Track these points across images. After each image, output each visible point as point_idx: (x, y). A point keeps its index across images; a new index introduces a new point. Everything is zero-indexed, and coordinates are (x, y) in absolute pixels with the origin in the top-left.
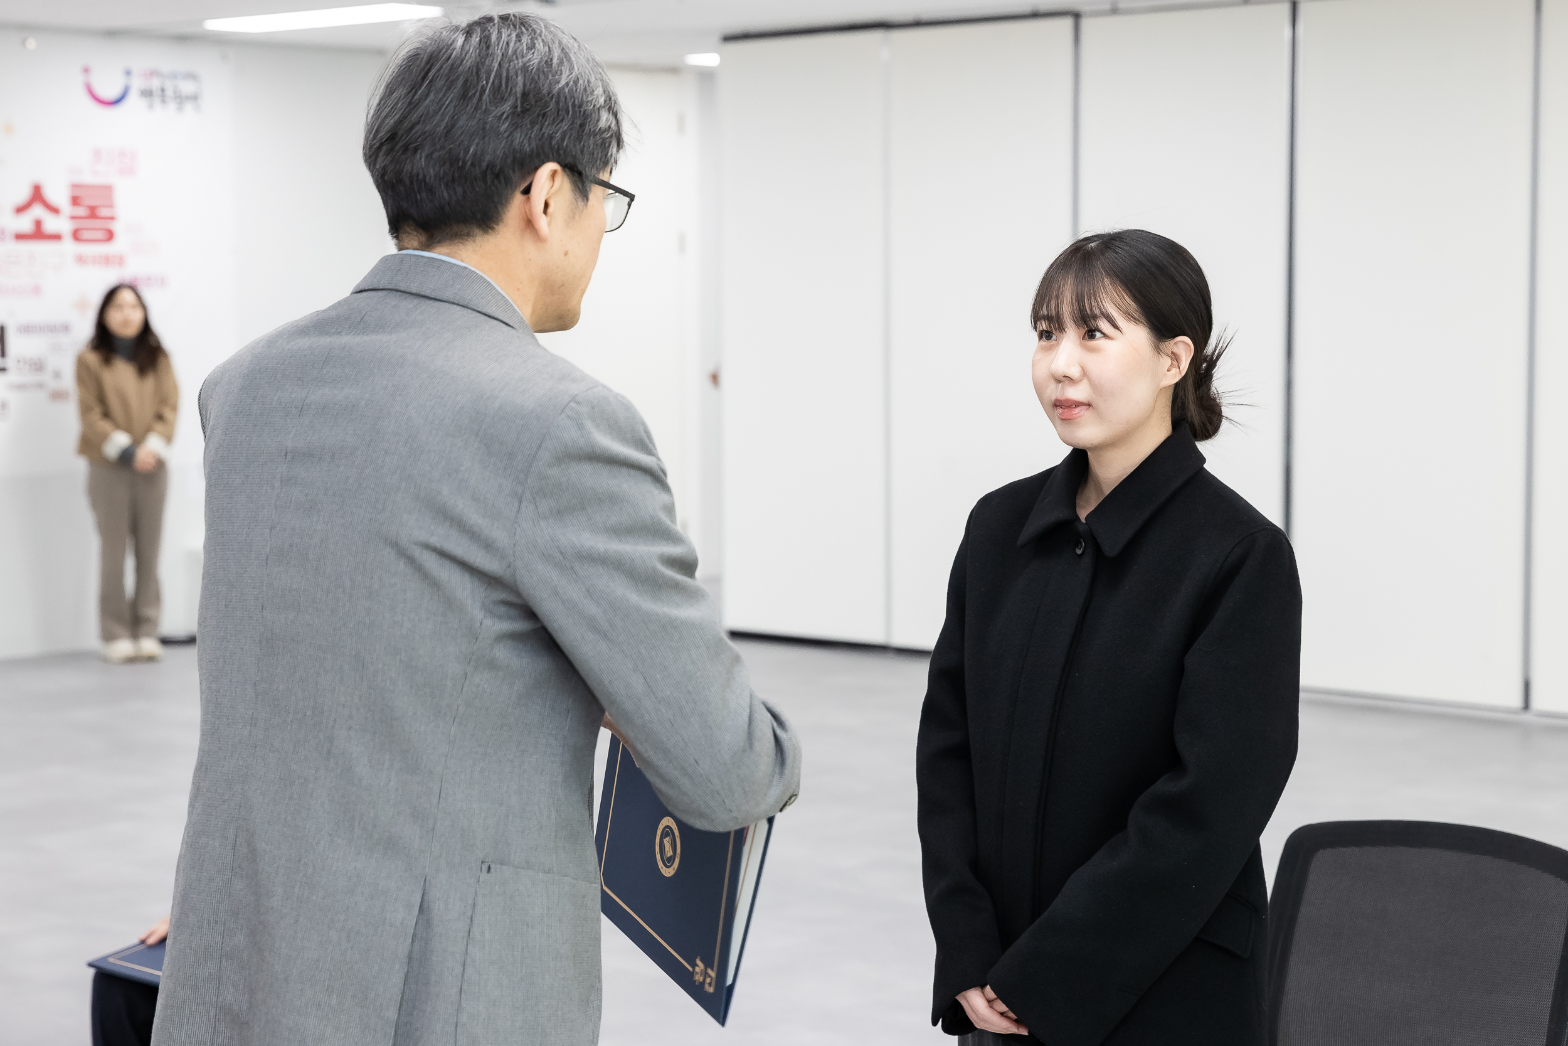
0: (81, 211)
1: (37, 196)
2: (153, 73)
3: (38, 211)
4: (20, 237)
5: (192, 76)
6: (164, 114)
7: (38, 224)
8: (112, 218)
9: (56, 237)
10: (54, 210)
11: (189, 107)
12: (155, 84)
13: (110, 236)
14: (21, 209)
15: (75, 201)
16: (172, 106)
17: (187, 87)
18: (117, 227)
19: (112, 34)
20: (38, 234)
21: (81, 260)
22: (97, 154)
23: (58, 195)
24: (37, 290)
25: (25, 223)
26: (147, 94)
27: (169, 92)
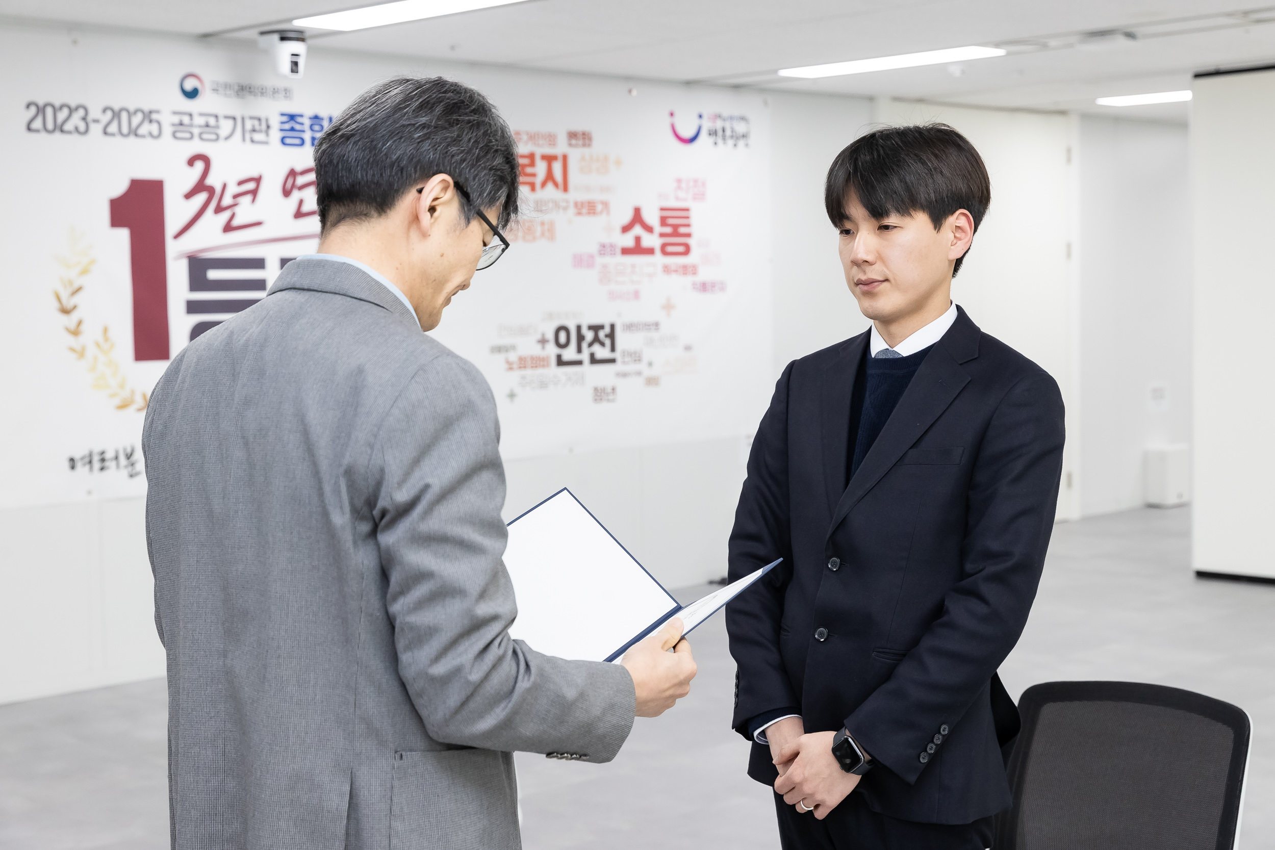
0: (668, 230)
1: (638, 218)
2: (718, 116)
3: (638, 230)
4: (626, 251)
5: (743, 119)
6: (725, 149)
7: (638, 239)
8: (688, 235)
9: (650, 251)
10: (649, 229)
11: (741, 143)
12: (719, 124)
13: (687, 251)
14: (626, 229)
15: (663, 221)
16: (730, 142)
17: (741, 128)
18: (692, 242)
19: (689, 84)
20: (638, 249)
21: (667, 269)
22: (679, 181)
23: (652, 217)
24: (637, 295)
25: (628, 240)
26: (713, 133)
27: (728, 133)
